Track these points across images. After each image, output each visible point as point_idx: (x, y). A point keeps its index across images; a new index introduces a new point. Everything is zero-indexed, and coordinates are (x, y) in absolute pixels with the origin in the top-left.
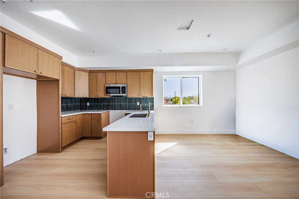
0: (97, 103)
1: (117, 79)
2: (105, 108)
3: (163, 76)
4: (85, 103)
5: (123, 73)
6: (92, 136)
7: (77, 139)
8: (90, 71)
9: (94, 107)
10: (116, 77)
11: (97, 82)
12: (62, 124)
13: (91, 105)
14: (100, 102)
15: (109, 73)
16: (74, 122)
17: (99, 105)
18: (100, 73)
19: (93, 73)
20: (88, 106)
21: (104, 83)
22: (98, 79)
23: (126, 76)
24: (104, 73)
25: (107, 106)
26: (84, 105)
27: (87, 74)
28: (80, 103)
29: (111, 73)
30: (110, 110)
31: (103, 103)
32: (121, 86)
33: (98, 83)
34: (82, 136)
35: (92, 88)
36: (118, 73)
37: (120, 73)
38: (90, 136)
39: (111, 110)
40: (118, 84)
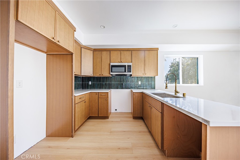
0: (99, 82)
1: (122, 58)
2: (107, 86)
3: (165, 55)
4: (87, 82)
5: (128, 52)
6: (99, 116)
7: (86, 119)
8: (94, 49)
9: (96, 86)
10: (121, 56)
11: (101, 60)
12: (75, 104)
13: (93, 83)
14: (102, 81)
15: (113, 52)
16: (84, 101)
17: (101, 83)
18: (104, 52)
19: (97, 52)
20: (90, 85)
21: (109, 62)
22: (102, 58)
23: (130, 55)
24: (109, 52)
25: (108, 85)
26: (86, 83)
27: (92, 52)
28: (83, 82)
29: (116, 52)
30: (111, 89)
31: (105, 82)
32: (126, 64)
33: (102, 62)
34: (89, 116)
35: (96, 67)
36: (123, 52)
37: (125, 52)
38: (97, 116)
39: (113, 89)
40: (122, 62)
